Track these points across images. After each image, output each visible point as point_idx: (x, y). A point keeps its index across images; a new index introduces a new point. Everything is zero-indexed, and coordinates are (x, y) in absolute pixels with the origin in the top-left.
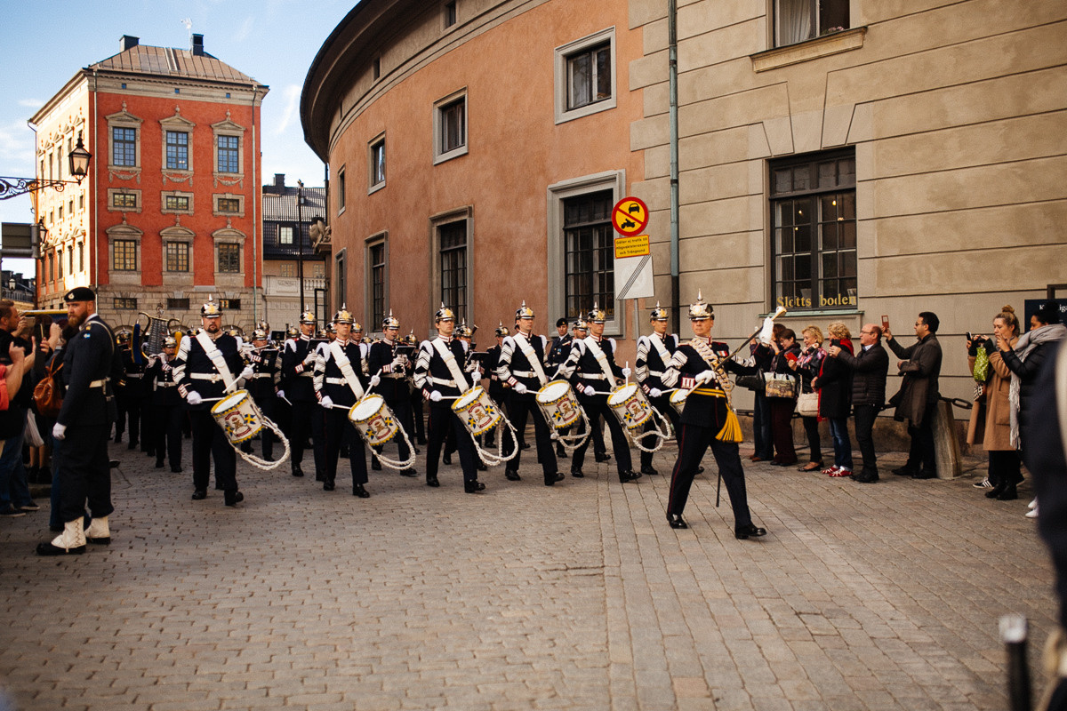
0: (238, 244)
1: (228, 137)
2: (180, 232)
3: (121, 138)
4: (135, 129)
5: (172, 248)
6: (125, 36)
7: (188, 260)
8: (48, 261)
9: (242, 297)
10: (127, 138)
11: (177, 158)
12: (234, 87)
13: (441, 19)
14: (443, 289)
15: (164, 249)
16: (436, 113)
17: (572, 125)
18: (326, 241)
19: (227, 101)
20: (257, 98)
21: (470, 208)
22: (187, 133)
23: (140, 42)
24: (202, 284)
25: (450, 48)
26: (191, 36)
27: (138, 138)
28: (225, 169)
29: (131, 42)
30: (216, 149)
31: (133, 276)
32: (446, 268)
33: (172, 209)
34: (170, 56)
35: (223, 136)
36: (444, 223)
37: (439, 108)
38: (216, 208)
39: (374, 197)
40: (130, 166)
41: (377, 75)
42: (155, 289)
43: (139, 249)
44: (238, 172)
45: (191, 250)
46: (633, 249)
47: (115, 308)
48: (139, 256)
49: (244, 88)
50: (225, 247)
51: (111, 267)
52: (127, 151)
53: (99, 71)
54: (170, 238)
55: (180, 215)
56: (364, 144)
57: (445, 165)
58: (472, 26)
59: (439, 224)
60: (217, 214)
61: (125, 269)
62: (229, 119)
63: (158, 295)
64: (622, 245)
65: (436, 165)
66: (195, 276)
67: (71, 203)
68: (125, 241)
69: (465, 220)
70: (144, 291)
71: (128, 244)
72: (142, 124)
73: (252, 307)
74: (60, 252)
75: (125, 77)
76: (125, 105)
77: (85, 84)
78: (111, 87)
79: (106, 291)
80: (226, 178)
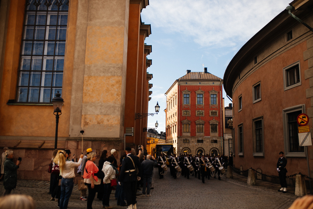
0: (216, 124)
1: (213, 94)
2: (201, 121)
3: (186, 97)
4: (189, 94)
5: (198, 126)
6: (187, 70)
7: (203, 129)
8: (168, 129)
9: (218, 139)
10: (187, 97)
11: (200, 101)
12: (215, 81)
13: (254, 62)
14: (257, 140)
15: (196, 126)
16: (253, 89)
17: (289, 91)
18: (231, 125)
19: (213, 85)
20: (221, 83)
21: (262, 116)
22: (202, 94)
23: (191, 71)
24: (207, 136)
25: (256, 70)
26: (204, 68)
27: (190, 96)
28: (213, 104)
29: (189, 71)
30: (210, 98)
31: (188, 134)
32: (257, 134)
33: (199, 115)
34: (198, 74)
35: (212, 94)
36: (256, 121)
37: (254, 87)
38: (210, 114)
39: (239, 113)
40: (188, 104)
41: (239, 78)
42: (194, 137)
43: (190, 126)
44: (216, 104)
45: (204, 126)
46: (305, 130)
47: (184, 142)
48: (190, 128)
49: (218, 81)
50: (213, 125)
51: (183, 131)
52: (187, 100)
53: (180, 80)
54: (198, 123)
55: (201, 117)
56: (237, 97)
57: (256, 104)
58: (261, 63)
59: (255, 121)
60: (211, 116)
61: (186, 132)
62: (214, 90)
63: (195, 139)
64: (301, 129)
65: (254, 104)
66: (205, 133)
67: (174, 114)
68: (186, 124)
69: (261, 120)
70: (191, 138)
71: (187, 125)
72: (191, 93)
73: (221, 142)
74: (171, 127)
75: (187, 81)
76: (187, 88)
77: (177, 84)
78: (183, 84)
79: (181, 138)
80: (213, 106)
